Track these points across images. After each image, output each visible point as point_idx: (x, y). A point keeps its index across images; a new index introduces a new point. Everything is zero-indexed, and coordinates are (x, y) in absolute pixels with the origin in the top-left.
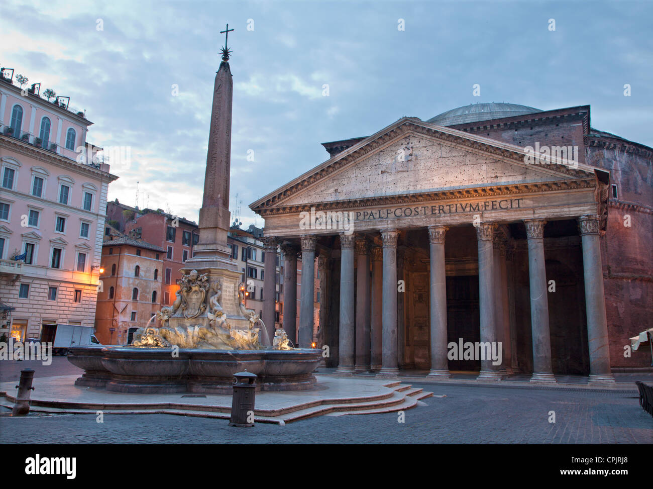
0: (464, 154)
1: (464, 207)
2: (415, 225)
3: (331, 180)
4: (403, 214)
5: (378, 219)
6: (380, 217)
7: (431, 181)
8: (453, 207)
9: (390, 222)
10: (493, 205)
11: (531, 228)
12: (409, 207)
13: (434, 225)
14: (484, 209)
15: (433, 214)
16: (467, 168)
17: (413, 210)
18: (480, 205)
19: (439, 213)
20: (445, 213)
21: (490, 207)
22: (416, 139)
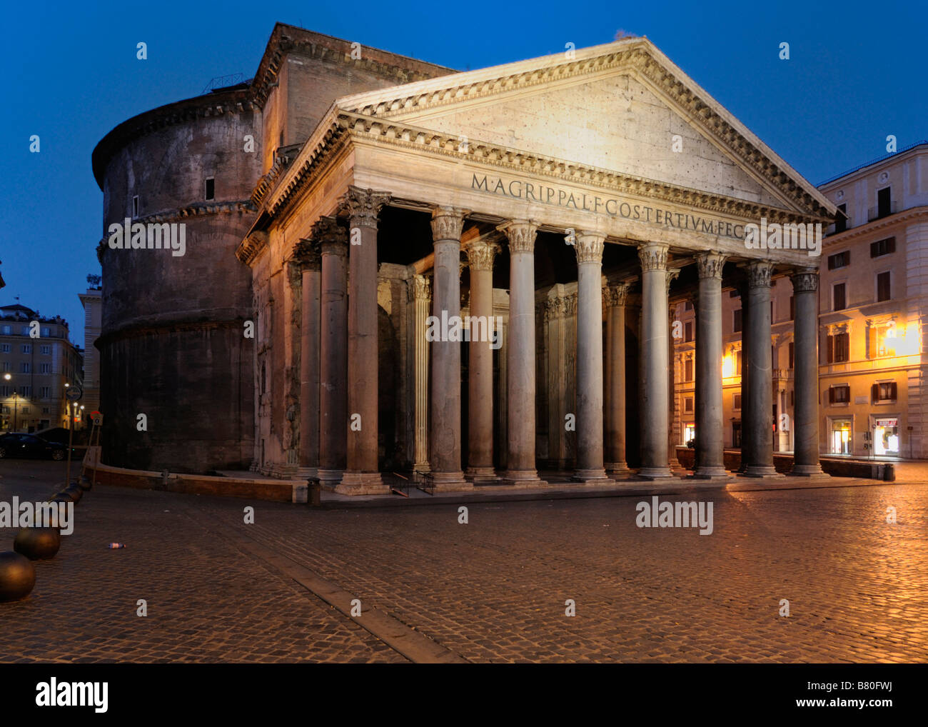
0: (698, 138)
1: (696, 223)
2: (635, 236)
3: (502, 106)
4: (619, 212)
5: (582, 209)
6: (584, 208)
7: (657, 166)
8: (682, 219)
9: (600, 220)
10: (728, 229)
11: (764, 272)
12: (628, 202)
13: (659, 241)
14: (717, 232)
15: (657, 222)
16: (702, 162)
17: (632, 209)
18: (714, 225)
19: (666, 223)
20: (673, 225)
21: (723, 232)
22: (637, 84)
